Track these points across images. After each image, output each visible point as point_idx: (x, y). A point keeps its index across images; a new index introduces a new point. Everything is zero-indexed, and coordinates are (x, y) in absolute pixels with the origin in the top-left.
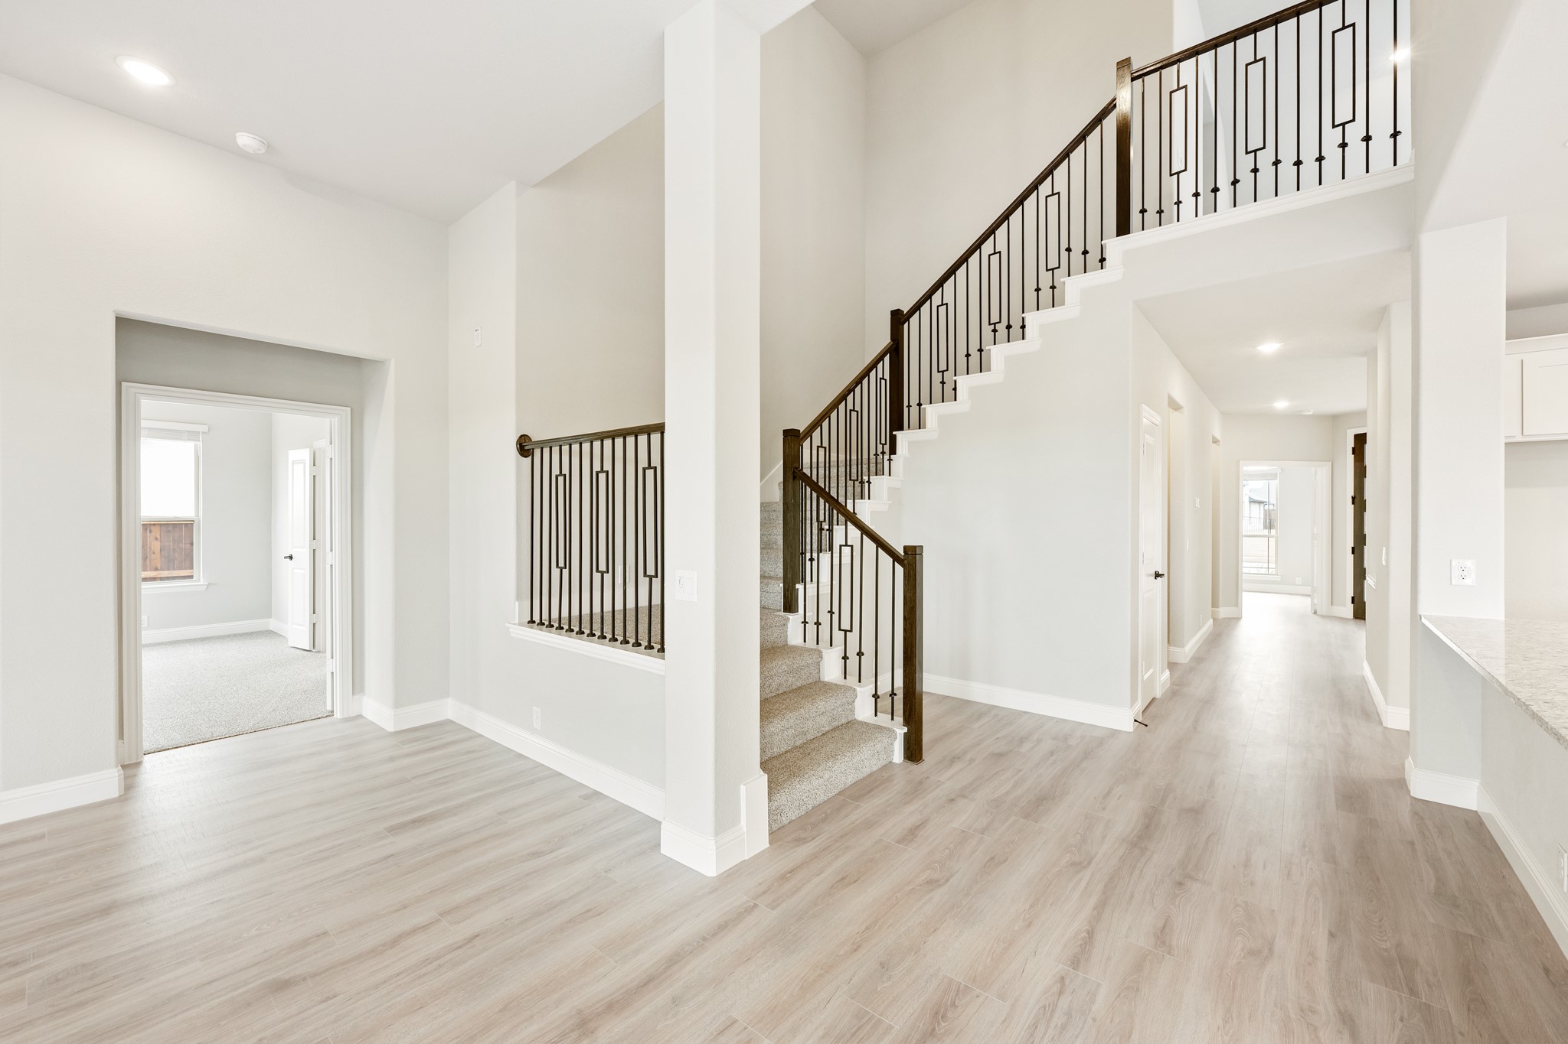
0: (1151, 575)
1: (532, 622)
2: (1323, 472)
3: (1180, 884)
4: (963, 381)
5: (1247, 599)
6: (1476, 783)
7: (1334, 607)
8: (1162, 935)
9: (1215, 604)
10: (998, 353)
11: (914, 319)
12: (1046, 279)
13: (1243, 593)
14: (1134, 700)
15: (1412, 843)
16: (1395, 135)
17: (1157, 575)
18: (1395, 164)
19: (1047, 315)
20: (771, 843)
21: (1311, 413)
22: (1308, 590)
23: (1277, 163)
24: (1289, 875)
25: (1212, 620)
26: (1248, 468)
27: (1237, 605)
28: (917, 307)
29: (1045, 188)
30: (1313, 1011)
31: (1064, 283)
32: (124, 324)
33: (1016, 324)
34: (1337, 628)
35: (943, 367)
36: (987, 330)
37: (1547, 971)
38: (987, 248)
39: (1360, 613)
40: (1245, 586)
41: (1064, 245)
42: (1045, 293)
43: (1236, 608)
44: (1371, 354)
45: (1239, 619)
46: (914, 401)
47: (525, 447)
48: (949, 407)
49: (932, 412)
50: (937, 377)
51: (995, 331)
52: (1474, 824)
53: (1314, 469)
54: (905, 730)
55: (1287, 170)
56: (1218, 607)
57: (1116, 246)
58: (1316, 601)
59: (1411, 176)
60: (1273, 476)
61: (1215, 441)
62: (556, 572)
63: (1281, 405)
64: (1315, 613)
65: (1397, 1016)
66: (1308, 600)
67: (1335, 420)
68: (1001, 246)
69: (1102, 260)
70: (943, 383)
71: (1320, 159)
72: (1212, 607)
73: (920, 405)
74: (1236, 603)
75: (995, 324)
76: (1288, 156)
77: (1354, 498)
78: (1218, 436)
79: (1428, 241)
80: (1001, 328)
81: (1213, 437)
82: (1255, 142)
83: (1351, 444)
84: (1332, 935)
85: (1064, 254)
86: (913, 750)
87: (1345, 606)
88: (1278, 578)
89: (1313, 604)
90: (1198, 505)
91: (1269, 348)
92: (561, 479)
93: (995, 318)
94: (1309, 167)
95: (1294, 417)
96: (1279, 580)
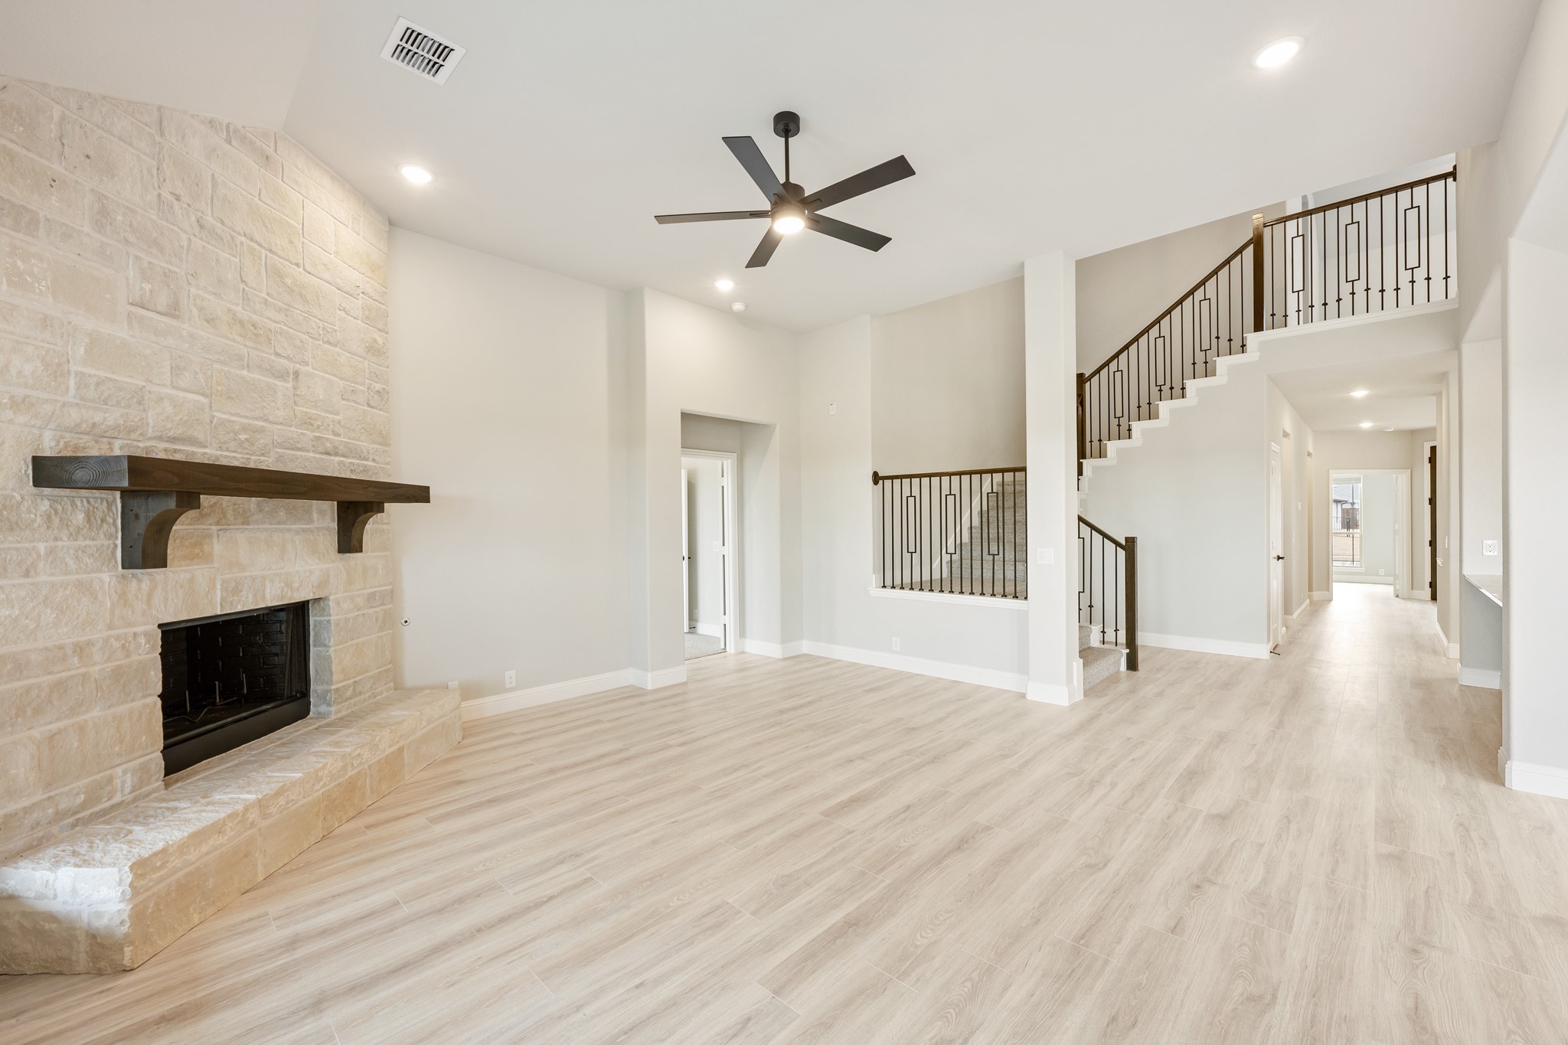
0: (1274, 558)
1: (884, 587)
2: (1403, 477)
4: (1136, 426)
5: (1338, 588)
7: (1415, 590)
9: (1310, 589)
10: (1165, 407)
11: (1095, 380)
12: (1200, 357)
13: (1335, 583)
14: (1269, 641)
16: (1447, 278)
17: (1279, 558)
18: (1447, 298)
19: (1202, 382)
20: (1085, 696)
21: (1392, 430)
22: (1391, 579)
23: (1367, 289)
25: (1308, 600)
26: (1334, 475)
27: (1328, 590)
28: (1098, 371)
29: (1199, 294)
31: (1215, 361)
32: (685, 416)
33: (1177, 386)
34: (1415, 607)
35: (1119, 414)
36: (1154, 390)
38: (1154, 332)
39: (1434, 597)
40: (1335, 577)
41: (1214, 334)
42: (1200, 367)
43: (1327, 592)
44: (1439, 395)
45: (1330, 600)
46: (1096, 438)
47: (876, 478)
48: (1124, 443)
49: (1112, 447)
50: (1114, 422)
51: (1160, 390)
53: (1394, 476)
54: (1128, 651)
55: (1375, 294)
56: (1312, 591)
57: (1253, 339)
58: (1398, 587)
59: (1457, 306)
60: (1359, 481)
61: (1309, 454)
62: (907, 556)
63: (1366, 425)
64: (1397, 596)
66: (1391, 588)
67: (1413, 434)
68: (1165, 332)
69: (1243, 346)
70: (1119, 425)
71: (1397, 289)
72: (1309, 591)
73: (1100, 440)
74: (1328, 588)
75: (1160, 386)
76: (1375, 286)
77: (1430, 500)
78: (1311, 451)
79: (1466, 348)
80: (1166, 389)
81: (1308, 452)
82: (1353, 276)
83: (1426, 454)
85: (1214, 341)
86: (1132, 664)
87: (1422, 590)
88: (1362, 570)
89: (1395, 590)
90: (1300, 508)
91: (1360, 393)
92: (911, 500)
93: (1160, 382)
94: (1390, 294)
95: (1378, 434)
96: (1363, 571)
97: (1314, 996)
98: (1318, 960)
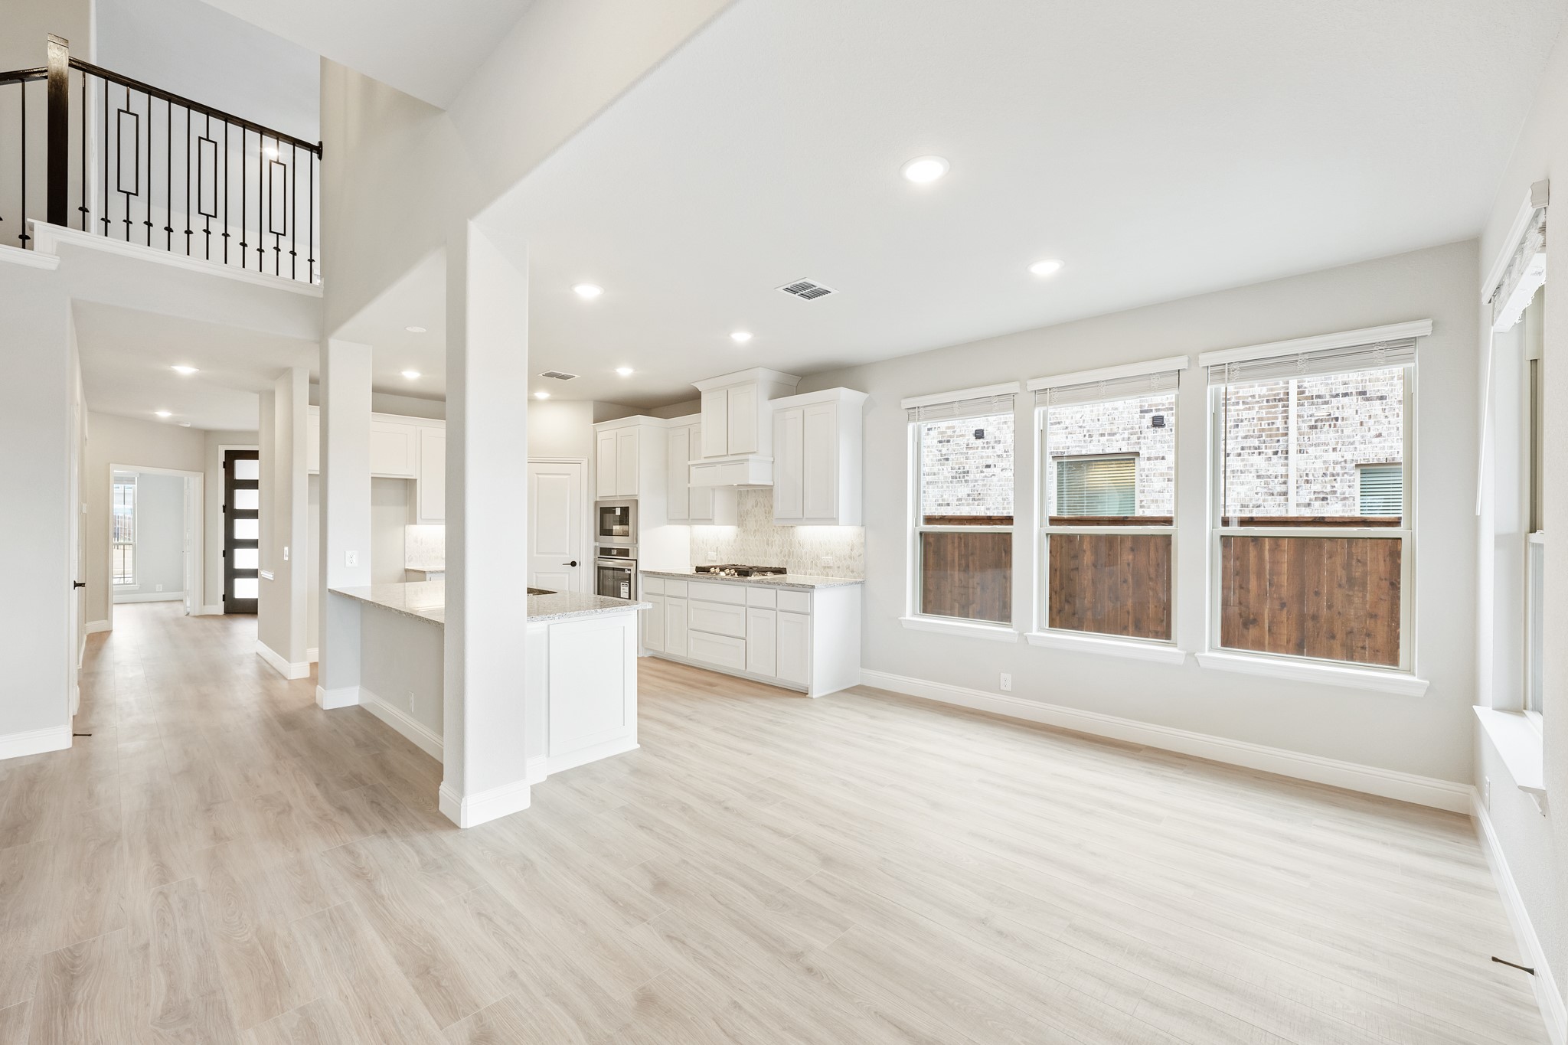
2: (194, 482)
3: (209, 810)
5: (118, 612)
6: (358, 688)
7: (206, 606)
8: (217, 836)
13: (115, 607)
15: (335, 731)
16: (311, 260)
17: (76, 586)
18: (311, 282)
21: (189, 426)
23: (226, 235)
24: (277, 772)
26: (117, 471)
27: (108, 619)
30: (326, 815)
34: (208, 627)
37: (410, 751)
40: (115, 598)
43: (105, 621)
44: (267, 394)
45: (109, 632)
52: (360, 711)
53: (187, 479)
55: (235, 245)
56: (87, 621)
57: (45, 231)
58: (187, 604)
59: (322, 295)
60: (131, 481)
63: (163, 414)
64: (189, 614)
65: (363, 795)
66: (181, 604)
67: (206, 435)
69: (24, 238)
71: (261, 251)
74: (107, 615)
77: (224, 507)
79: (334, 344)
82: (207, 208)
83: (222, 458)
84: (317, 785)
87: (216, 604)
89: (186, 607)
91: (185, 370)
95: (174, 428)
96: (137, 588)
97: (371, 1017)
98: (351, 982)
